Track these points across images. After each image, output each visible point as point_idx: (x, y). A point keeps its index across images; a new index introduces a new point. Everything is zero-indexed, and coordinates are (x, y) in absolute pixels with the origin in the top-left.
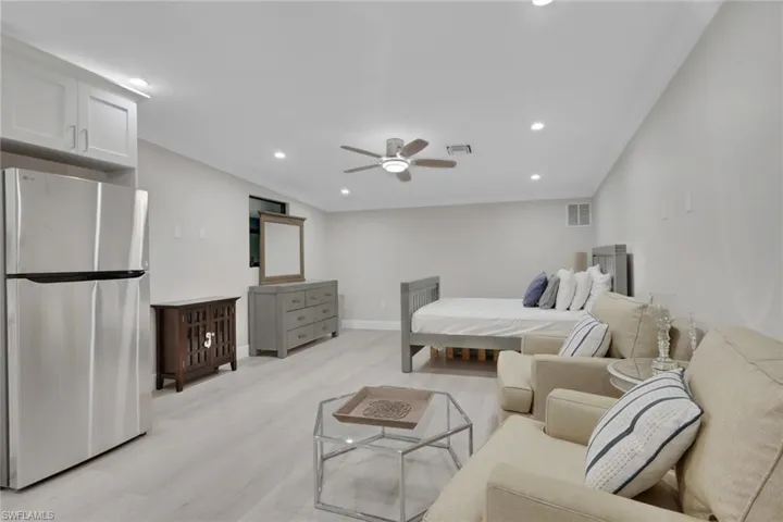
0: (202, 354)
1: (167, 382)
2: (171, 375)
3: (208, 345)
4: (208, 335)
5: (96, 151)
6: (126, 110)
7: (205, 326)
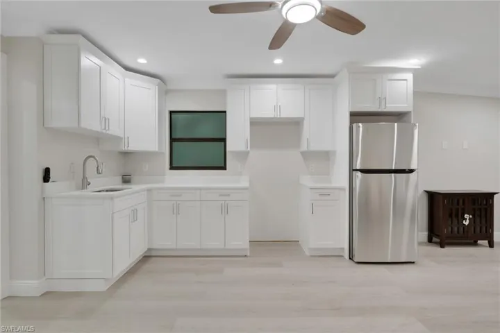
0: (461, 229)
1: (435, 239)
2: (437, 236)
3: (466, 223)
4: (466, 216)
5: (391, 107)
6: (406, 80)
7: (463, 209)
